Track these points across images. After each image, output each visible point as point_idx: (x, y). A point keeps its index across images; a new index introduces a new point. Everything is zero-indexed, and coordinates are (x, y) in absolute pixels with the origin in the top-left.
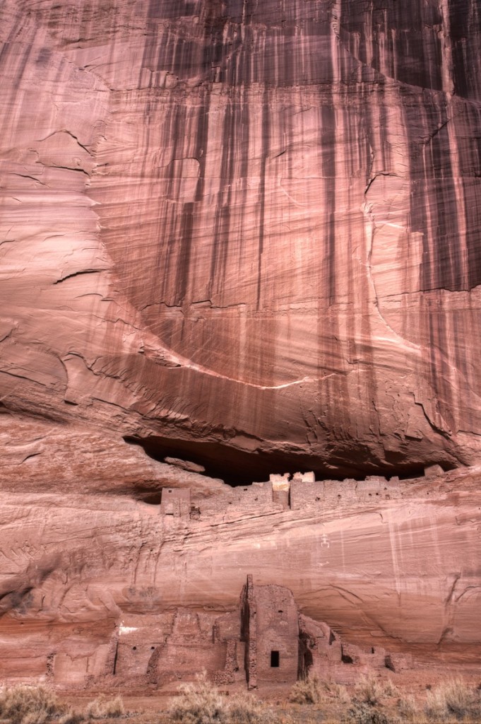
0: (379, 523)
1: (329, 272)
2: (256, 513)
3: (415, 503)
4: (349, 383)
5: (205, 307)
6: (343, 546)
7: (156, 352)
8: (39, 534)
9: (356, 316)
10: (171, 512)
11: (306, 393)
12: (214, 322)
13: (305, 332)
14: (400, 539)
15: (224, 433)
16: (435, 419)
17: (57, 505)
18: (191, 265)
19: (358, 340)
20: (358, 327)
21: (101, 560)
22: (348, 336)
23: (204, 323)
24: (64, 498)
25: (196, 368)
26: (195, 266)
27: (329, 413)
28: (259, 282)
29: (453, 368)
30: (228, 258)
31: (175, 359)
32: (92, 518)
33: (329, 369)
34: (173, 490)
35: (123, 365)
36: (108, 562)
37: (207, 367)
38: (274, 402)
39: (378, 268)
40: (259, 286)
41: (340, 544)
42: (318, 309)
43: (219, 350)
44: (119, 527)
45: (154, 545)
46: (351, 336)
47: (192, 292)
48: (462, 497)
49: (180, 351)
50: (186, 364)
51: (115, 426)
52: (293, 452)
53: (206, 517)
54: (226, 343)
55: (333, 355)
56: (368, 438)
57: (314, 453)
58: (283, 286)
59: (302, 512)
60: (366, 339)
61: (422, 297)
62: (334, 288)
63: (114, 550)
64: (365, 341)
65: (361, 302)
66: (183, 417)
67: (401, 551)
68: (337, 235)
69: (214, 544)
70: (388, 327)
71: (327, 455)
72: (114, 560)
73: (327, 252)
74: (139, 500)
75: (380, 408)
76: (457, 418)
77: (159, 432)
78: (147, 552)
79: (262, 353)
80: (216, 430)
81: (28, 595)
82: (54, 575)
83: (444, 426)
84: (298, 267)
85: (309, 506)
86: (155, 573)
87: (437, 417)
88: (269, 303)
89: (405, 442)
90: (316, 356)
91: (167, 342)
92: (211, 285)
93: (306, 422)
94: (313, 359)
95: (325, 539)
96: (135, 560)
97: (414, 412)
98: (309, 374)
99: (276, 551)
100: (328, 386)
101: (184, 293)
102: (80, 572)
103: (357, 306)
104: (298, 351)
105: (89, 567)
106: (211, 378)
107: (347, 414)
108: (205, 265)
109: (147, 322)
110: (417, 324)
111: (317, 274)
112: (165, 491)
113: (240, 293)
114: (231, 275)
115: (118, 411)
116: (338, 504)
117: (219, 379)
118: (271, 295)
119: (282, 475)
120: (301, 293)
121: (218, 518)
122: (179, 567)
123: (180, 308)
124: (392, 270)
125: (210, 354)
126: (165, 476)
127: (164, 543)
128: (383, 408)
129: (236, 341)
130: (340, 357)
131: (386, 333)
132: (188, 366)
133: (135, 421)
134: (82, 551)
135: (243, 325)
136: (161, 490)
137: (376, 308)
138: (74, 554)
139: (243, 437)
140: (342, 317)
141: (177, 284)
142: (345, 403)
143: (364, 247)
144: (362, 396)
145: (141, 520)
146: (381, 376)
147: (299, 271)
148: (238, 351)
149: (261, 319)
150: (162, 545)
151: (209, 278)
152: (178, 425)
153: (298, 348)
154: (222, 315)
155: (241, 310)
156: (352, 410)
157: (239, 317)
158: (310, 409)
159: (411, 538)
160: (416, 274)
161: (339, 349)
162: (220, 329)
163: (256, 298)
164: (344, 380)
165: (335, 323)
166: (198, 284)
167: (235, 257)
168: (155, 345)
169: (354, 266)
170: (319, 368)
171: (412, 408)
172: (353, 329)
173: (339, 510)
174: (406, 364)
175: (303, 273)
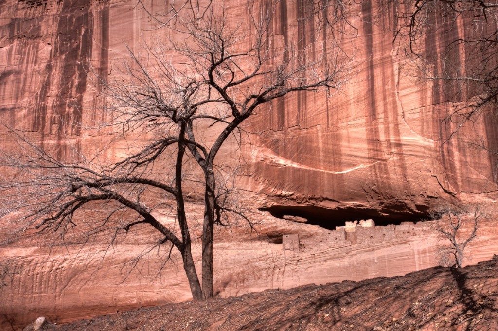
0: (408, 250)
1: (371, 100)
2: (336, 247)
3: (431, 237)
4: (388, 167)
5: (296, 129)
6: (387, 263)
7: (271, 159)
8: (220, 264)
9: (390, 125)
10: (289, 248)
11: (363, 174)
12: (303, 138)
13: (358, 138)
14: (421, 259)
15: (316, 199)
16: (445, 185)
17: (227, 249)
18: (286, 105)
19: (392, 140)
20: (392, 132)
21: (253, 276)
22: (386, 138)
23: (297, 139)
24: (230, 244)
25: (295, 165)
26: (288, 105)
27: (378, 184)
28: (328, 111)
29: (456, 153)
30: (308, 98)
31: (282, 162)
32: (246, 254)
33: (375, 159)
34: (288, 235)
35: (253, 169)
36: (257, 277)
37: (301, 163)
38: (343, 181)
39: (403, 93)
40: (328, 113)
41: (385, 262)
42: (366, 123)
43: (307, 153)
44: (261, 259)
45: (281, 266)
46: (388, 138)
47: (288, 121)
48: (462, 233)
49: (285, 156)
50: (289, 163)
51: (252, 203)
52: (359, 207)
53: (308, 250)
54: (311, 149)
55: (377, 150)
56: (404, 197)
57: (372, 207)
58: (342, 112)
59: (362, 245)
60: (397, 139)
61: (434, 108)
62: (375, 109)
63: (260, 270)
64: (396, 140)
65: (393, 116)
66: (291, 193)
67: (422, 266)
68: (375, 74)
69: (313, 265)
70: (412, 130)
71: (380, 208)
72: (260, 275)
73: (369, 86)
74: (271, 242)
75: (409, 180)
76: (460, 184)
77: (278, 203)
78: (277, 271)
79: (333, 153)
80: (311, 199)
81: (218, 295)
82: (230, 285)
83: (451, 189)
84: (351, 98)
85: (366, 242)
86: (283, 281)
87: (446, 184)
88: (335, 123)
89: (428, 199)
90: (367, 151)
91: (276, 152)
92: (299, 116)
93: (365, 190)
94: (365, 154)
95: (376, 260)
96: (271, 275)
97: (431, 181)
98: (363, 163)
99: (348, 267)
100: (375, 169)
101: (283, 122)
102: (243, 283)
103: (391, 118)
104: (355, 150)
105: (247, 280)
106: (304, 170)
107: (389, 184)
108: (293, 104)
109: (263, 142)
110: (431, 126)
111: (363, 102)
112: (284, 237)
113: (316, 119)
114: (310, 108)
115: (253, 194)
116: (384, 239)
117: (309, 171)
118: (335, 118)
119: (353, 222)
120: (354, 114)
121: (314, 250)
122: (295, 278)
123: (282, 132)
124: (413, 93)
125: (302, 156)
126: (283, 228)
127: (286, 265)
128: (412, 180)
129: (317, 147)
130: (382, 151)
131: (410, 134)
132: (290, 165)
133: (263, 198)
134: (243, 272)
135: (320, 137)
136: (282, 236)
137: (403, 119)
138: (239, 274)
139: (327, 201)
140: (381, 127)
141: (279, 118)
142: (387, 178)
143: (393, 80)
144: (397, 173)
145: (272, 254)
146: (408, 161)
147: (352, 101)
148: (319, 153)
149: (331, 133)
150: (285, 266)
151: (297, 111)
152: (288, 198)
153: (355, 148)
154: (307, 133)
155: (318, 129)
156: (391, 182)
157: (317, 133)
158: (366, 183)
159: (428, 258)
160: (429, 93)
161: (380, 146)
162: (307, 141)
163: (326, 121)
164: (385, 165)
165: (376, 131)
166: (291, 116)
167: (312, 97)
168: (270, 155)
169: (387, 93)
170: (369, 158)
171: (430, 179)
172: (389, 134)
173: (384, 243)
174: (424, 152)
175: (354, 102)
